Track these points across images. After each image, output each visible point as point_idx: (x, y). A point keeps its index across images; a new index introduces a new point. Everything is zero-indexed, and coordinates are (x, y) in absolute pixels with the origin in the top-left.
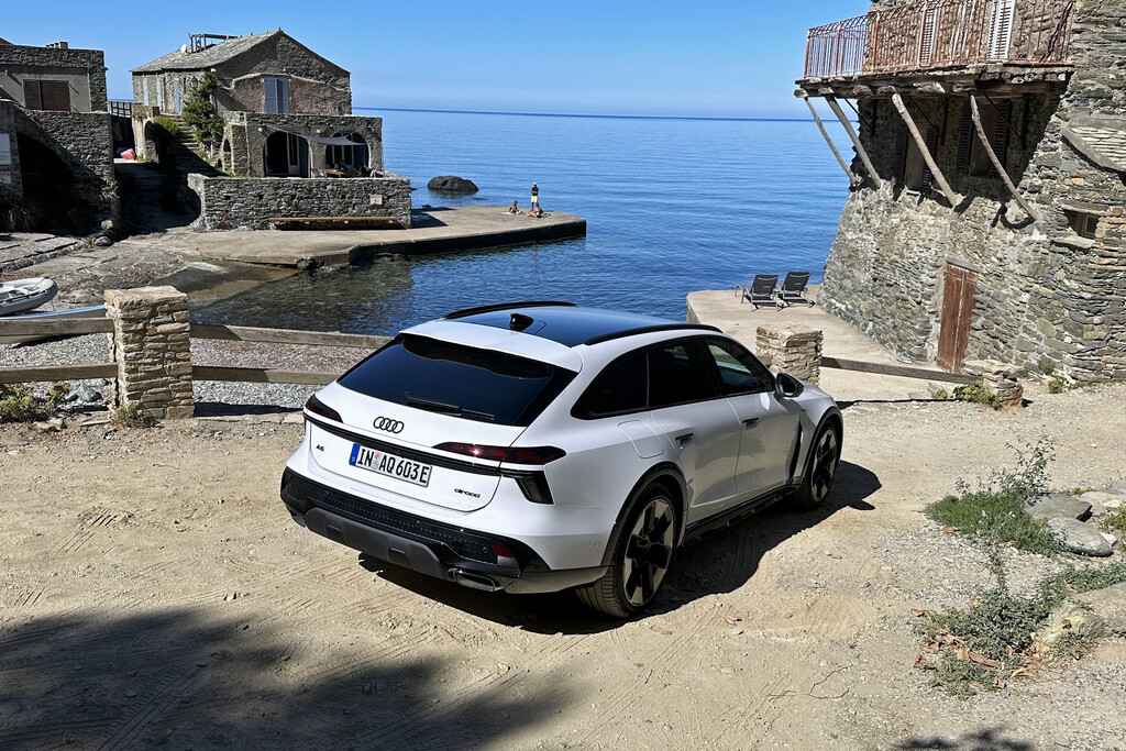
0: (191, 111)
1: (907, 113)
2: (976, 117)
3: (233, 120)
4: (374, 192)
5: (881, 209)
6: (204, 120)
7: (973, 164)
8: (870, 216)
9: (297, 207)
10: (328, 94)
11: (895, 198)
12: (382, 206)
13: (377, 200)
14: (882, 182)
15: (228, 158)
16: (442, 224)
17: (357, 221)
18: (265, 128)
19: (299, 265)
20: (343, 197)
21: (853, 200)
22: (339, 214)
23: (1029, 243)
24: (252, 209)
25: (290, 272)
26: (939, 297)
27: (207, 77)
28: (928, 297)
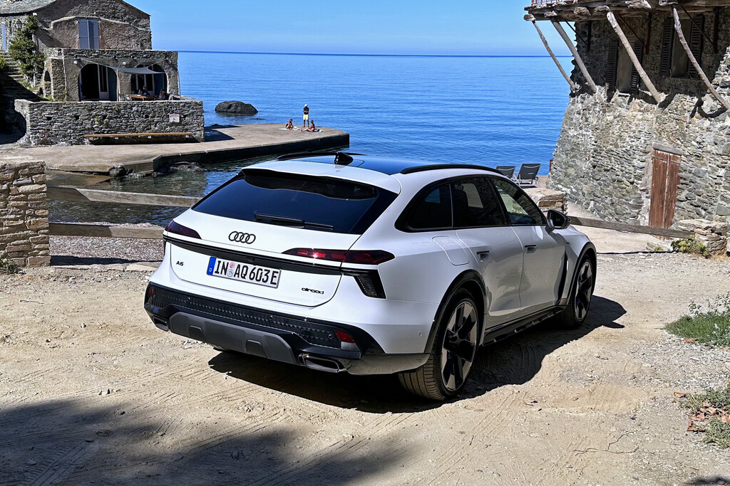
0: (17, 48)
1: (619, 28)
2: (678, 26)
3: (51, 55)
4: (173, 112)
5: (598, 109)
6: (27, 55)
7: (674, 68)
8: (588, 116)
9: (108, 125)
10: (132, 33)
11: (609, 100)
12: (180, 124)
13: (175, 118)
14: (597, 87)
15: (48, 87)
16: (230, 138)
17: (159, 136)
18: (79, 61)
19: (111, 172)
20: (147, 117)
21: (573, 104)
22: (143, 130)
23: (723, 128)
24: (70, 128)
25: (105, 178)
26: (649, 178)
27: (31, 19)
28: (639, 177)
